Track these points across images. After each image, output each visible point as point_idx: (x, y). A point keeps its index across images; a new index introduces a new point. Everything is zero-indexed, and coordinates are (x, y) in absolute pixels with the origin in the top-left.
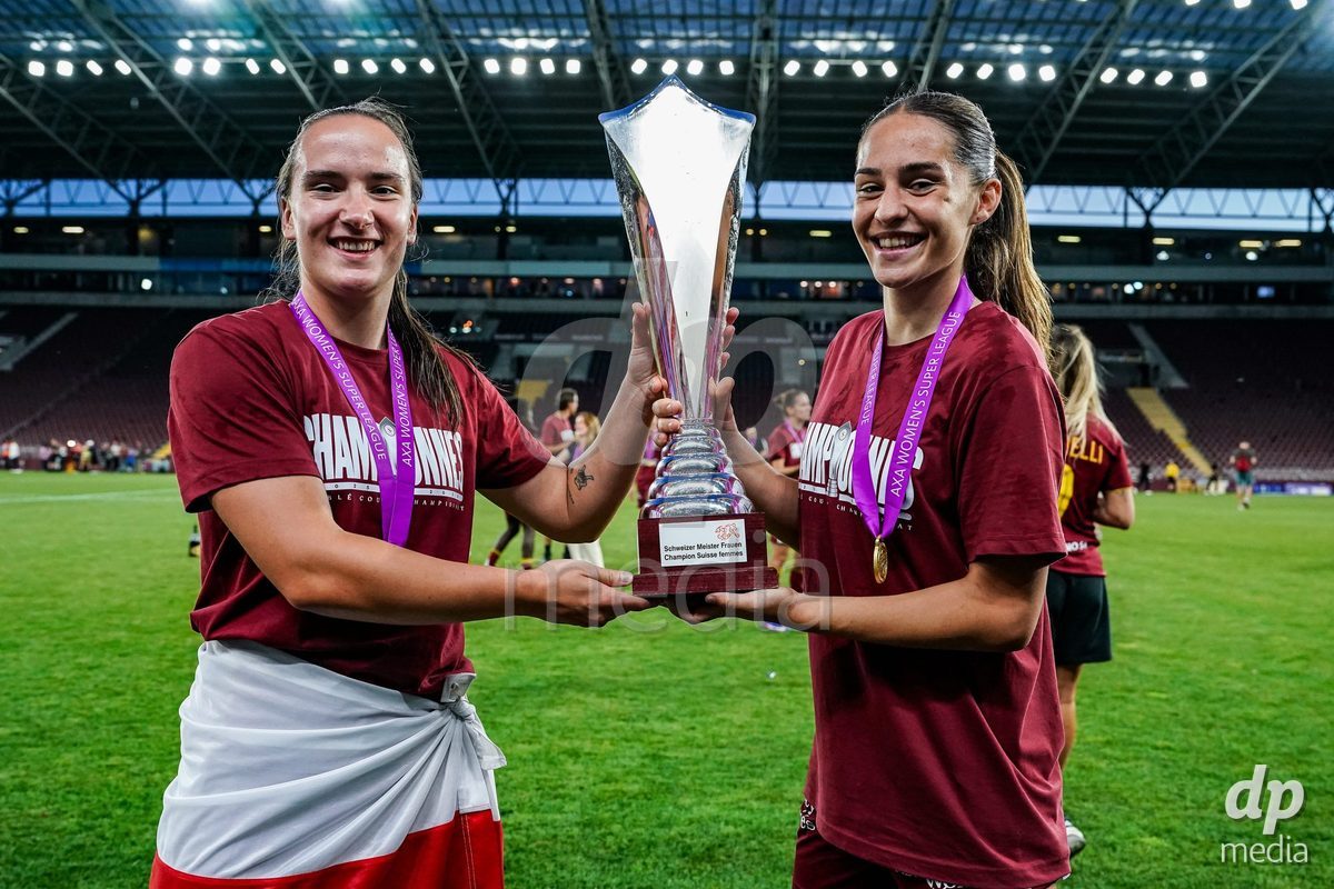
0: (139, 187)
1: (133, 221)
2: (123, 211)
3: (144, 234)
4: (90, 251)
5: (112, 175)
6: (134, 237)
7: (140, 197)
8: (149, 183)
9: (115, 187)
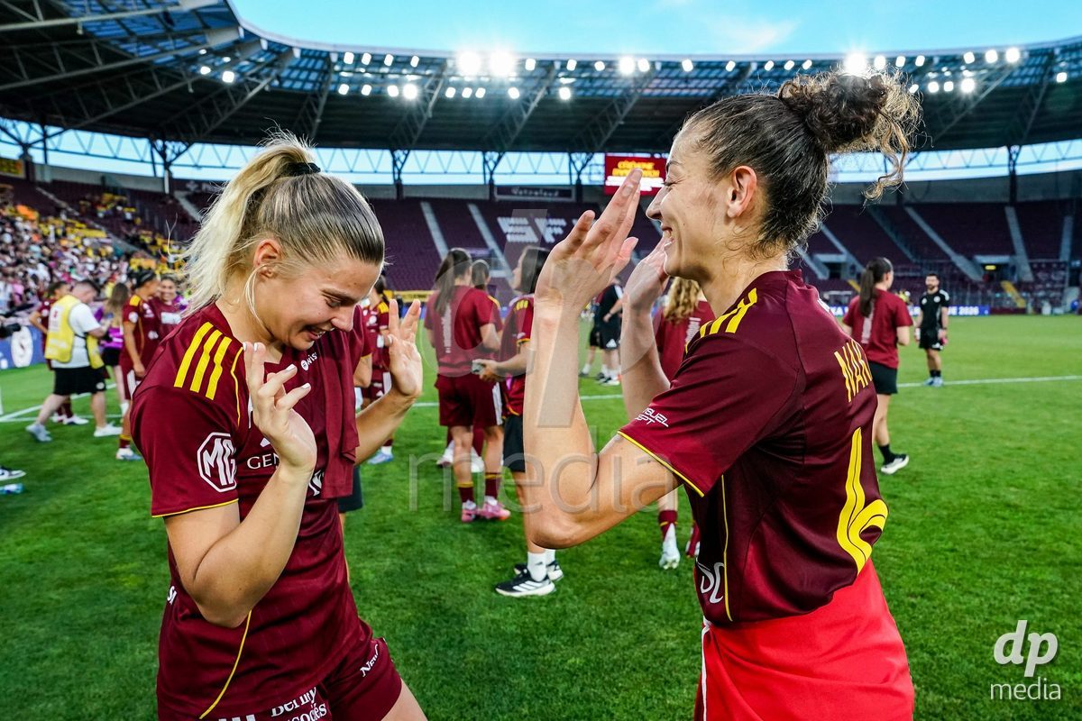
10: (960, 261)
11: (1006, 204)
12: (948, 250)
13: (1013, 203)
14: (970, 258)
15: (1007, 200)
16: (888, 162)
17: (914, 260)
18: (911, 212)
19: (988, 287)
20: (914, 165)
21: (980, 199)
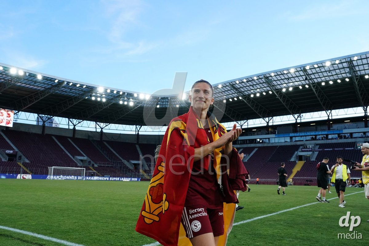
0: (269, 119)
1: (268, 127)
2: (265, 125)
3: (270, 129)
4: (257, 135)
5: (264, 117)
6: (268, 131)
7: (269, 121)
8: (270, 118)
9: (264, 119)
10: (125, 162)
11: (136, 144)
12: (120, 158)
13: (138, 143)
14: (128, 161)
15: (136, 142)
16: (97, 125)
17: (110, 161)
18: (105, 143)
19: (136, 172)
20: (107, 127)
21: (127, 141)
